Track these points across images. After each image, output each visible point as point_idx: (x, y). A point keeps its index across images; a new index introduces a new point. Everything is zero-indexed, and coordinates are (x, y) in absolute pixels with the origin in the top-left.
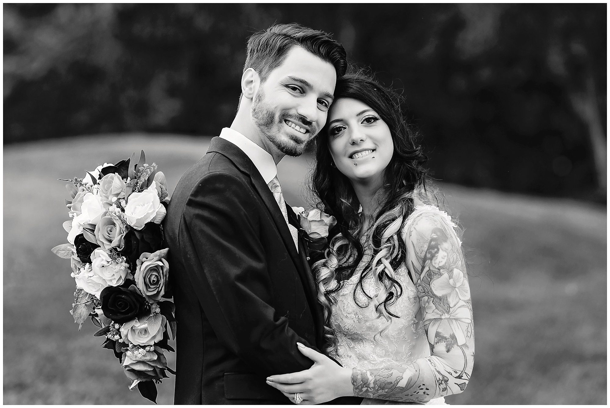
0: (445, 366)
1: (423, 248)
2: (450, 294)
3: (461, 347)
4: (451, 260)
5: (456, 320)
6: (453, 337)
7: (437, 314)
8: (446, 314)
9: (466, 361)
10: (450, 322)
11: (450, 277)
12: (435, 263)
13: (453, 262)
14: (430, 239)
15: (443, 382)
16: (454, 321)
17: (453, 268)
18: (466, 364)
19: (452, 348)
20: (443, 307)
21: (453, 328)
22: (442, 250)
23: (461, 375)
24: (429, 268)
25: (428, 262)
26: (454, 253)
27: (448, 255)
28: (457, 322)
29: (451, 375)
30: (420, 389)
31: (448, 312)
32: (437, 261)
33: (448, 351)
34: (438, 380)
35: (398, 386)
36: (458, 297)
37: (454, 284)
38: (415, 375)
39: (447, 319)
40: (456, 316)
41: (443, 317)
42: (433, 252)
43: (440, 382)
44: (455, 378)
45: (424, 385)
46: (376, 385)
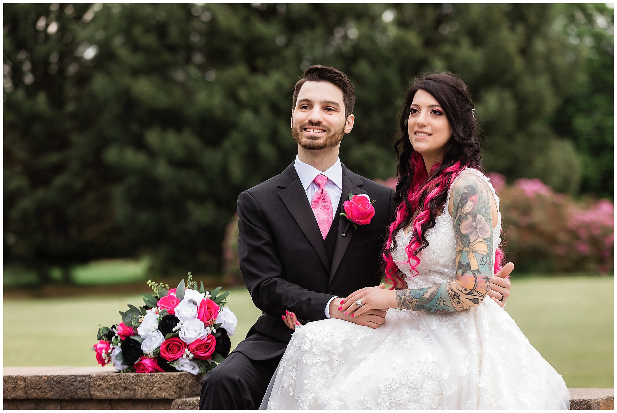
0: (457, 285)
1: (457, 200)
2: (472, 233)
3: (473, 272)
4: (476, 208)
5: (473, 252)
6: (469, 265)
7: (461, 247)
8: (466, 248)
9: (476, 282)
10: (468, 253)
11: (474, 221)
12: (464, 211)
13: (477, 210)
14: (462, 193)
15: (455, 297)
16: (471, 253)
17: (477, 214)
18: (476, 284)
19: (466, 273)
20: (465, 243)
21: (469, 258)
22: (470, 201)
23: (471, 292)
24: (460, 214)
25: (460, 209)
26: (480, 204)
27: (474, 205)
28: (474, 254)
29: (462, 292)
30: (439, 301)
31: (468, 246)
32: (465, 209)
33: (462, 275)
34: (451, 295)
35: (424, 297)
36: (477, 235)
37: (475, 226)
38: (435, 291)
39: (467, 251)
40: (474, 249)
41: (464, 250)
42: (464, 202)
43: (453, 296)
44: (466, 294)
45: (441, 298)
46: (410, 295)
